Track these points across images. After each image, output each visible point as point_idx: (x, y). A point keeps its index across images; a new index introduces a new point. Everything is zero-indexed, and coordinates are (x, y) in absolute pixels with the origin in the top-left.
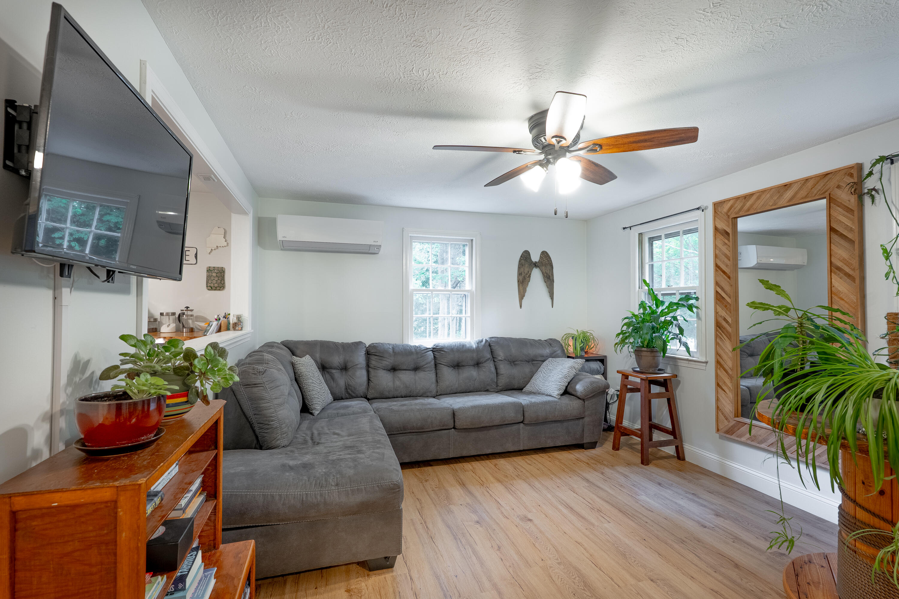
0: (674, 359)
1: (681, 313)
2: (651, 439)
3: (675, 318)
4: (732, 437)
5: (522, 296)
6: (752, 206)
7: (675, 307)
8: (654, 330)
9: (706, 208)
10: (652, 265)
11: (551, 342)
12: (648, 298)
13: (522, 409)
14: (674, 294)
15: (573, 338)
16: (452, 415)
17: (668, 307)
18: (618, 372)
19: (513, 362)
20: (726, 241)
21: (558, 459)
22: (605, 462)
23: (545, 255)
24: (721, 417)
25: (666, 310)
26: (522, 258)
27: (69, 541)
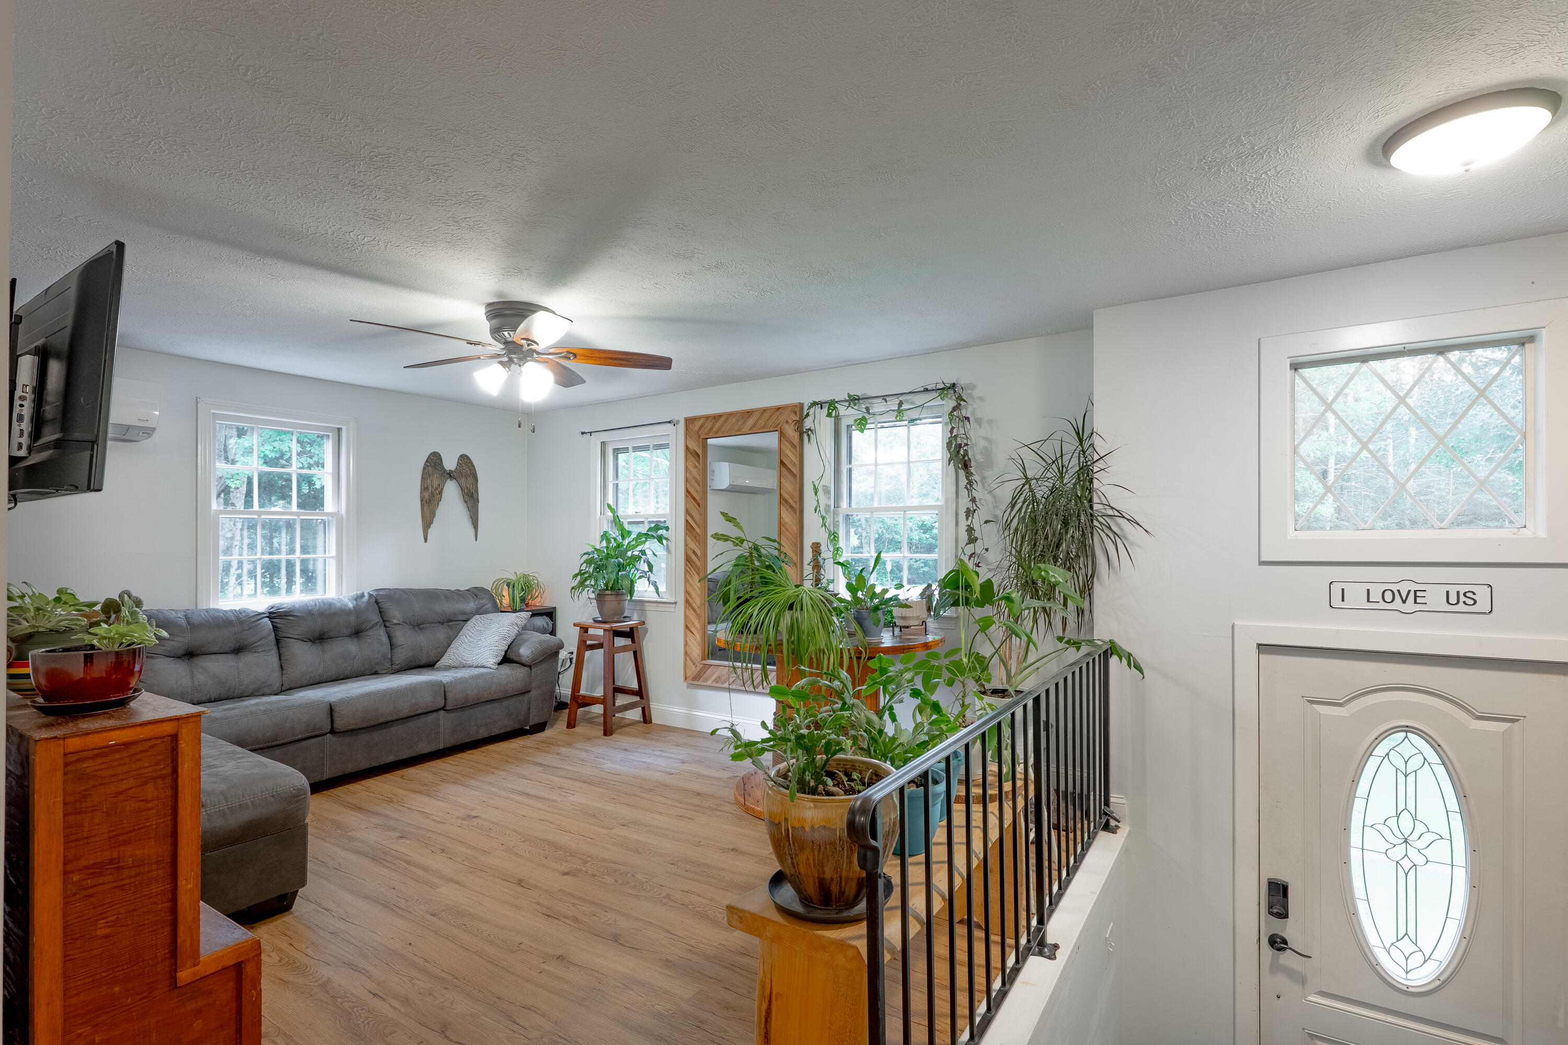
0: (642, 602)
1: (651, 546)
2: (614, 705)
3: (643, 552)
4: (699, 683)
5: (427, 523)
6: (720, 428)
7: (644, 539)
8: (621, 567)
9: (678, 422)
10: (617, 485)
11: (476, 592)
12: (612, 527)
13: (443, 690)
14: (642, 522)
15: (508, 585)
16: (329, 712)
17: (636, 539)
18: (575, 625)
19: (418, 625)
20: (697, 464)
21: (495, 752)
22: (559, 743)
23: (465, 460)
24: (689, 663)
25: (634, 543)
26: (428, 464)
27: (123, 780)
